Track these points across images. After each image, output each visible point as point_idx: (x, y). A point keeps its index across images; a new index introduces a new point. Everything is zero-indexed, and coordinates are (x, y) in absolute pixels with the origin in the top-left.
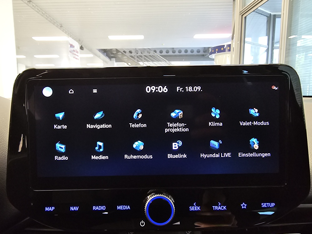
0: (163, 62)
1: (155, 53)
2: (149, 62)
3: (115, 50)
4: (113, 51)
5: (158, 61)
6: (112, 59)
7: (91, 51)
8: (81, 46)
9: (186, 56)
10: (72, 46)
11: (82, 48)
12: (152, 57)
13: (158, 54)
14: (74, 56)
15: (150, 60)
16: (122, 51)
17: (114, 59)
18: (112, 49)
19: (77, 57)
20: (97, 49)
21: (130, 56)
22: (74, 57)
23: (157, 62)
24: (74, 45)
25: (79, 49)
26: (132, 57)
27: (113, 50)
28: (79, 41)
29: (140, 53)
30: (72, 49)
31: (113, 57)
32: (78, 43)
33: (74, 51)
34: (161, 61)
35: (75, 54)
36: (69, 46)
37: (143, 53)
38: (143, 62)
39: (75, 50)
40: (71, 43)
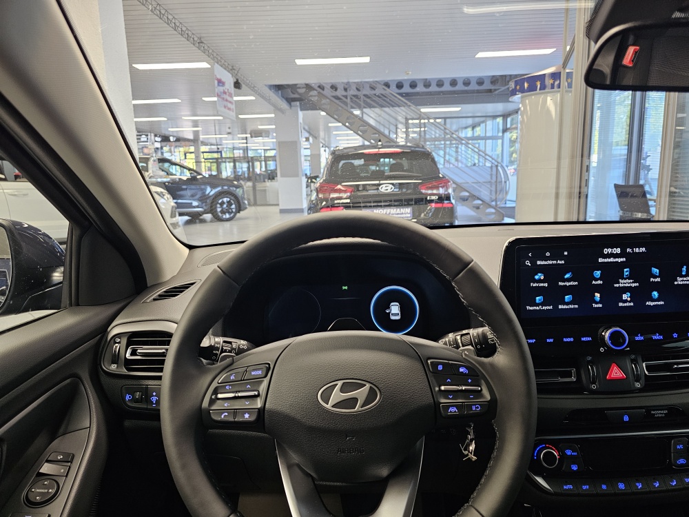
0: (402, 108)
1: (386, 88)
2: (373, 109)
3: (305, 86)
4: (300, 88)
5: (393, 106)
6: (293, 103)
7: (254, 90)
8: (235, 80)
9: (454, 92)
10: (220, 82)
11: (237, 85)
12: (380, 97)
13: (393, 90)
14: (225, 103)
15: (376, 105)
16: (316, 87)
17: (298, 103)
18: (296, 85)
19: (229, 105)
20: (266, 85)
21: (334, 97)
22: (225, 107)
23: (391, 108)
24: (223, 80)
25: (232, 89)
26: (337, 98)
27: (298, 86)
28: (231, 69)
29: (355, 89)
30: (221, 89)
31: (294, 100)
32: (230, 75)
33: (225, 93)
34: (399, 106)
35: (227, 100)
36: (216, 82)
37: (361, 89)
38: (362, 110)
39: (226, 91)
40: (219, 77)
